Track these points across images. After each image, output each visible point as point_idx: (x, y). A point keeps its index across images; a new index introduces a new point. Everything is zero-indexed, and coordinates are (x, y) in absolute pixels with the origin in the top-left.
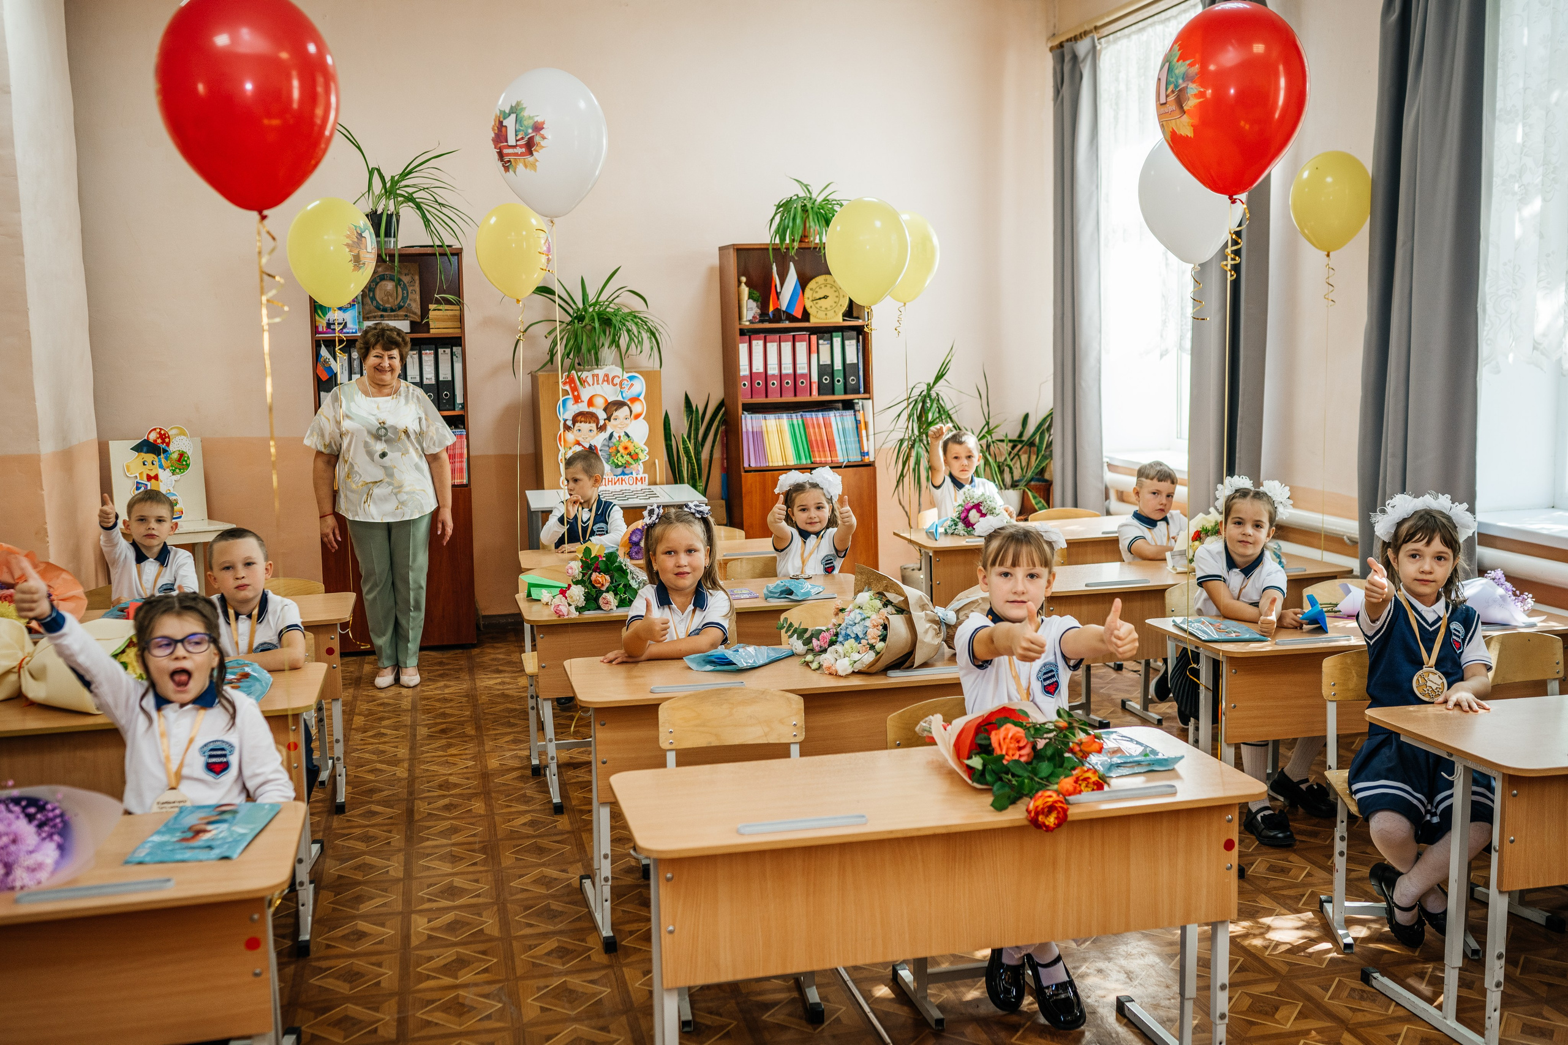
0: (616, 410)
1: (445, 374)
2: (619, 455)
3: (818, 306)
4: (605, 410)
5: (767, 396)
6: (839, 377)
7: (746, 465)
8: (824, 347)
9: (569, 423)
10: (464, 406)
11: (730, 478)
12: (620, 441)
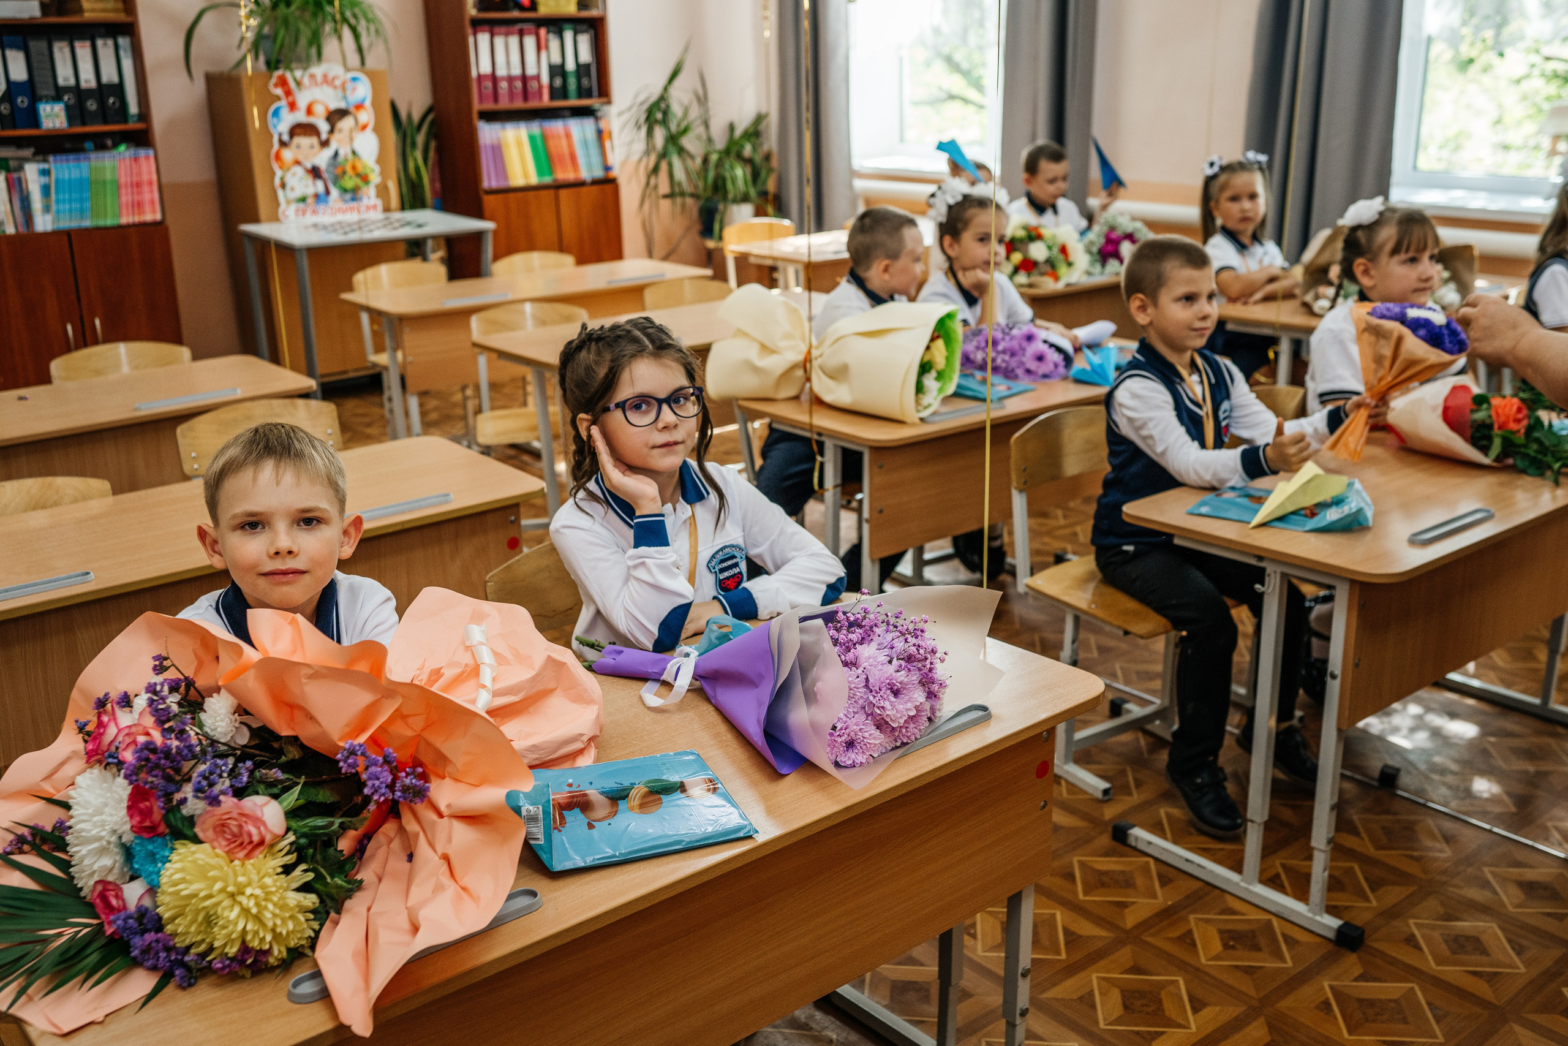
0: (340, 119)
1: (109, 75)
4: (327, 119)
5: (496, 101)
6: (572, 82)
7: (486, 184)
8: (554, 43)
9: (286, 138)
10: (145, 115)
11: (448, 204)
12: (346, 160)
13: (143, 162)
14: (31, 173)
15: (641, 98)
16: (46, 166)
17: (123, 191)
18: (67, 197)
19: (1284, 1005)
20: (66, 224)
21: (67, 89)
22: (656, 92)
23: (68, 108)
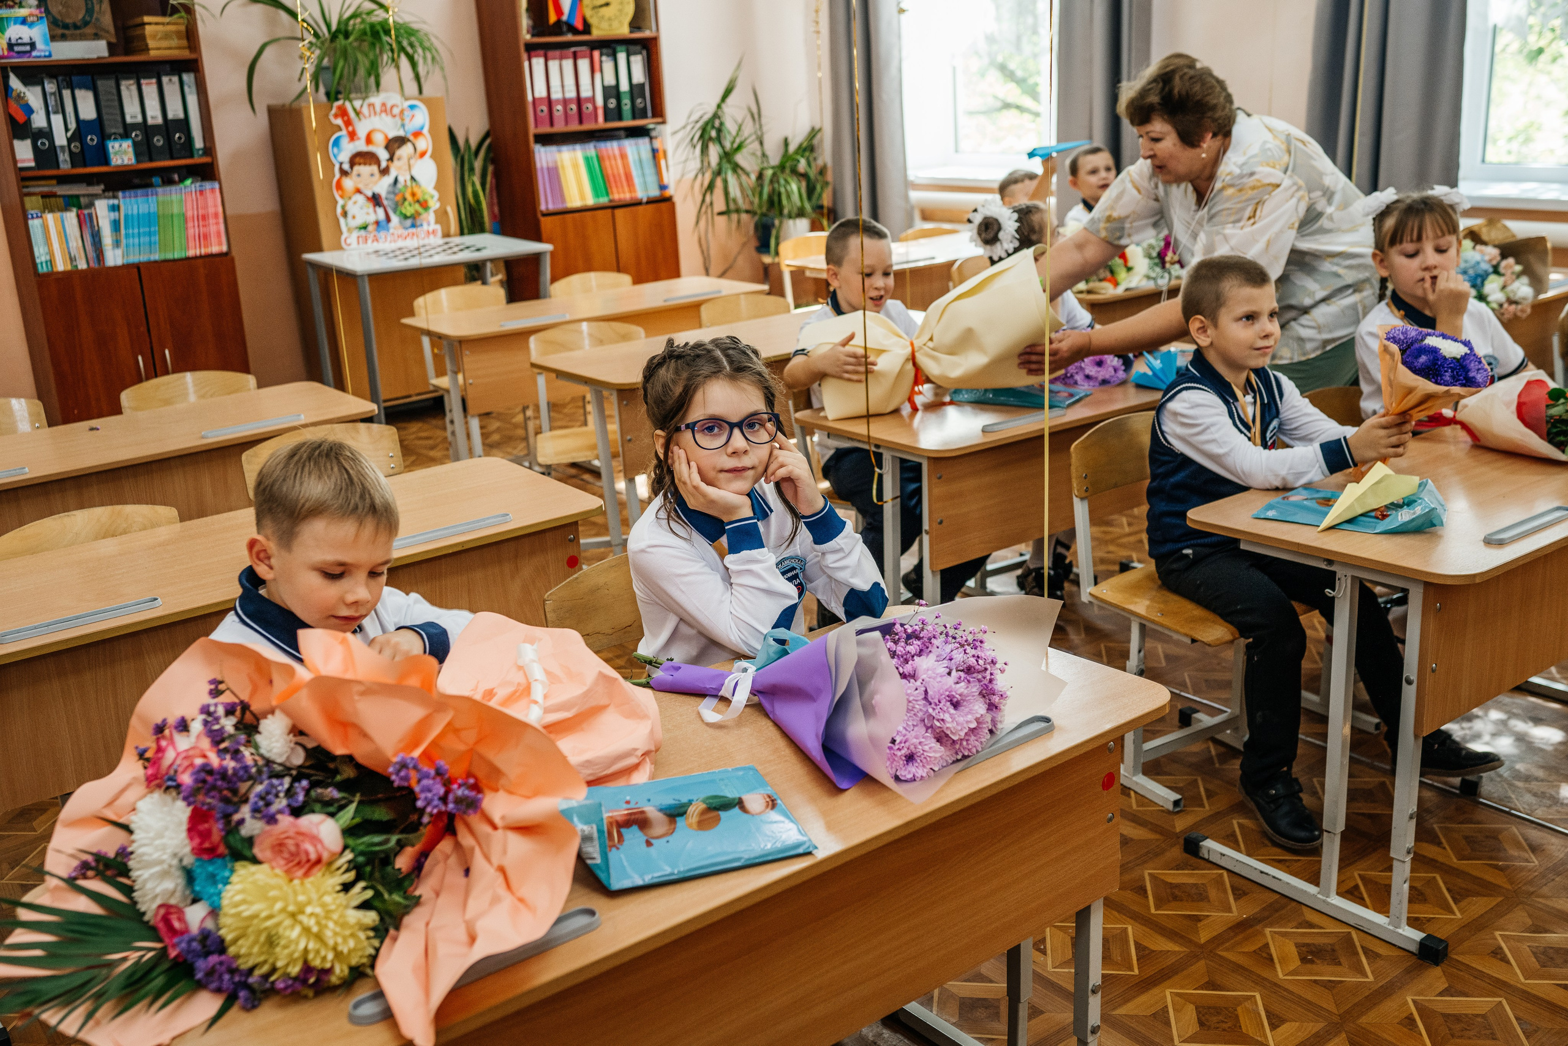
0: (399, 147)
1: (175, 111)
2: (406, 203)
3: (600, 14)
4: (387, 147)
5: (552, 124)
6: (626, 102)
7: (543, 207)
8: (608, 65)
9: (346, 167)
10: (209, 149)
11: (506, 227)
12: (406, 186)
13: (208, 194)
14: (101, 207)
15: (695, 117)
16: (116, 202)
17: (190, 224)
18: (136, 231)
19: (1363, 1020)
20: (134, 259)
21: (135, 126)
22: (710, 110)
23: (135, 145)
